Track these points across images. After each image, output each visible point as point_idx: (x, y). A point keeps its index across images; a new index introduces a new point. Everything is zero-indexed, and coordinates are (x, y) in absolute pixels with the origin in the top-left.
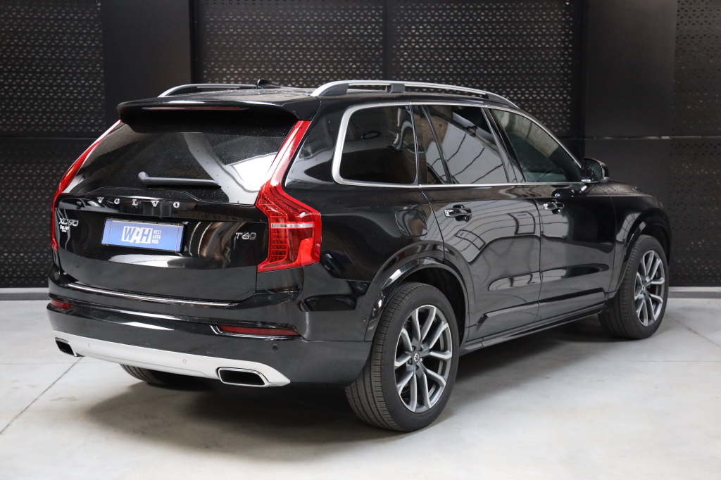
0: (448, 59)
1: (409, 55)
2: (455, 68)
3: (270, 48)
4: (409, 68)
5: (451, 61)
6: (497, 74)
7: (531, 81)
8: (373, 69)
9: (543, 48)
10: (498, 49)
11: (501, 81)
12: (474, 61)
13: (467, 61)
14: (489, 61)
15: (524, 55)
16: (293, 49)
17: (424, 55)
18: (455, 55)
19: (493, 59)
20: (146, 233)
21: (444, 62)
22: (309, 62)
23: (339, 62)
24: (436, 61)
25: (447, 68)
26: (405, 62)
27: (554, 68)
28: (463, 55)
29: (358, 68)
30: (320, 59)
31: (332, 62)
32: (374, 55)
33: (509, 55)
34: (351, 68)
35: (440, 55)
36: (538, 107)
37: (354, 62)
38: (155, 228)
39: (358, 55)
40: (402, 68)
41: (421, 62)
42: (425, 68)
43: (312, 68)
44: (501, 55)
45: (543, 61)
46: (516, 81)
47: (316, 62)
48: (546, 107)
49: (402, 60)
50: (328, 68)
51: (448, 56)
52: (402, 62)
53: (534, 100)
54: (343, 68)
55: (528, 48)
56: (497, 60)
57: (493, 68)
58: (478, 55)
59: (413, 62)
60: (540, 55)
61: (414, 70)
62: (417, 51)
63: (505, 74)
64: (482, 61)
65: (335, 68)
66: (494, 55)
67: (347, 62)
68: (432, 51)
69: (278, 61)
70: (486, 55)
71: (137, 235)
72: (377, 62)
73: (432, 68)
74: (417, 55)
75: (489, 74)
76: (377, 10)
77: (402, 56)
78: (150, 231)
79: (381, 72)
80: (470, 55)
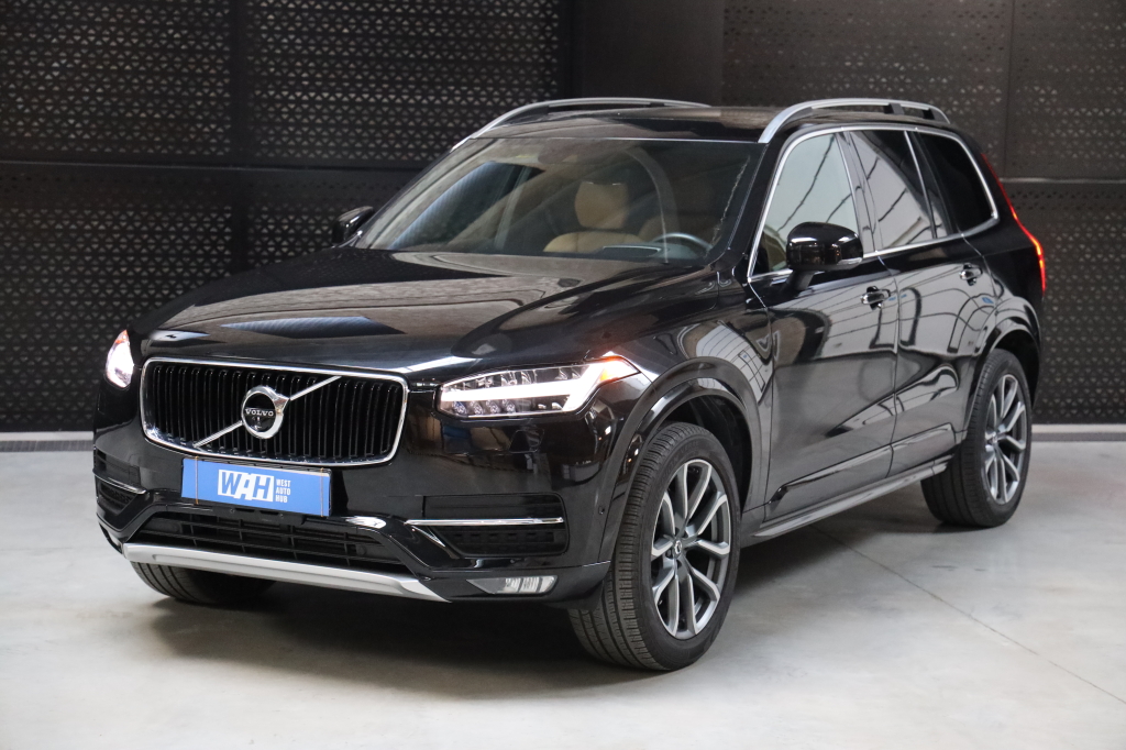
0: (346, 31)
1: (278, 21)
2: (359, 47)
4: (278, 44)
5: (352, 35)
6: (431, 60)
7: (490, 75)
8: (213, 41)
9: (510, 18)
10: (432, 16)
11: (438, 73)
12: (392, 36)
13: (379, 36)
14: (419, 37)
15: (478, 29)
17: (305, 22)
18: (359, 24)
19: (425, 34)
21: (339, 34)
22: (91, 24)
23: (149, 26)
24: (326, 33)
25: (346, 47)
26: (271, 32)
27: (529, 53)
28: (373, 25)
29: (184, 39)
30: (113, 20)
31: (135, 26)
32: (212, 17)
33: (452, 27)
34: (170, 39)
35: (332, 23)
37: (177, 28)
39: (184, 16)
40: (265, 43)
41: (298, 33)
42: (305, 45)
43: (99, 36)
44: (439, 28)
45: (510, 41)
46: (465, 73)
47: (106, 24)
49: (264, 28)
50: (128, 37)
51: (346, 24)
52: (264, 31)
54: (156, 38)
55: (484, 18)
56: (432, 35)
57: (426, 50)
58: (399, 26)
59: (285, 33)
60: (504, 30)
61: (286, 47)
62: (292, 14)
63: (445, 61)
64: (406, 37)
65: (142, 38)
66: (426, 27)
67: (164, 28)
68: (319, 15)
69: (33, 20)
70: (412, 26)
72: (219, 30)
73: (319, 46)
74: (292, 21)
75: (419, 60)
77: (264, 20)
80: (386, 25)
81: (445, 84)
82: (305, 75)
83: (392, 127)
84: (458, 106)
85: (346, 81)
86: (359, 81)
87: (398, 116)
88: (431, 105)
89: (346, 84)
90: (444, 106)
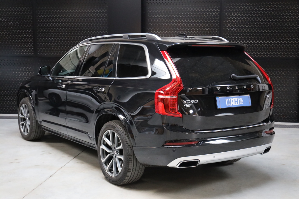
0: (247, 26)
1: (230, 25)
2: (250, 30)
3: (173, 23)
4: (230, 30)
5: (248, 27)
6: (268, 32)
7: (284, 35)
8: (215, 30)
9: (290, 21)
10: (269, 21)
11: (270, 35)
12: (258, 27)
13: (255, 27)
14: (265, 27)
15: (281, 24)
16: (182, 23)
17: (237, 25)
18: (250, 25)
19: (267, 26)
20: (236, 100)
21: (245, 27)
22: (188, 28)
23: (201, 28)
24: (242, 27)
25: (247, 30)
26: (229, 28)
27: (294, 29)
28: (254, 25)
29: (209, 30)
30: (193, 27)
31: (198, 28)
32: (215, 25)
33: (274, 24)
34: (206, 30)
35: (244, 25)
36: (286, 46)
37: (207, 28)
38: (239, 98)
39: (209, 25)
40: (227, 30)
41: (235, 27)
42: (237, 30)
43: (190, 31)
44: (270, 24)
45: (289, 27)
46: (277, 35)
47: (191, 28)
48: (290, 46)
49: (227, 27)
50: (196, 30)
51: (247, 25)
52: (227, 28)
53: (285, 43)
54: (202, 30)
55: (283, 21)
56: (269, 26)
57: (267, 30)
58: (260, 24)
59: (232, 28)
60: (288, 24)
61: (232, 31)
62: (234, 23)
63: (272, 32)
64: (262, 27)
65: (199, 30)
66: (267, 24)
67: (204, 28)
68: (240, 23)
69: (176, 28)
70: (264, 24)
71: (233, 102)
72: (217, 28)
73: (240, 30)
74: (234, 25)
75: (265, 32)
76: (218, 6)
77: (227, 25)
78: (237, 99)
79: (218, 32)
80: (257, 25)
81: (271, 38)
82: (236, 37)
83: (257, 49)
84: (275, 43)
85: (246, 38)
86: (250, 38)
87: (259, 46)
88: (268, 43)
89: (246, 39)
90: (271, 43)
